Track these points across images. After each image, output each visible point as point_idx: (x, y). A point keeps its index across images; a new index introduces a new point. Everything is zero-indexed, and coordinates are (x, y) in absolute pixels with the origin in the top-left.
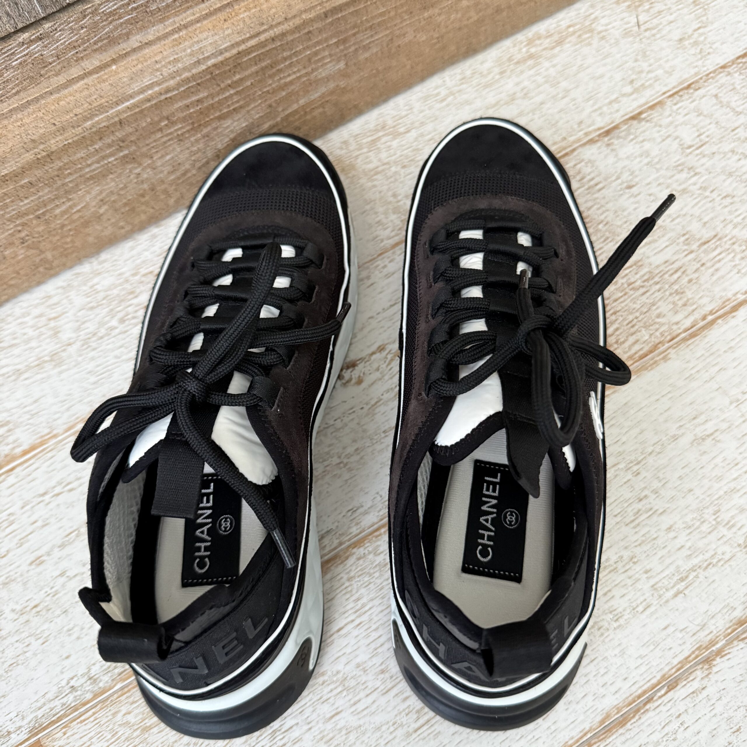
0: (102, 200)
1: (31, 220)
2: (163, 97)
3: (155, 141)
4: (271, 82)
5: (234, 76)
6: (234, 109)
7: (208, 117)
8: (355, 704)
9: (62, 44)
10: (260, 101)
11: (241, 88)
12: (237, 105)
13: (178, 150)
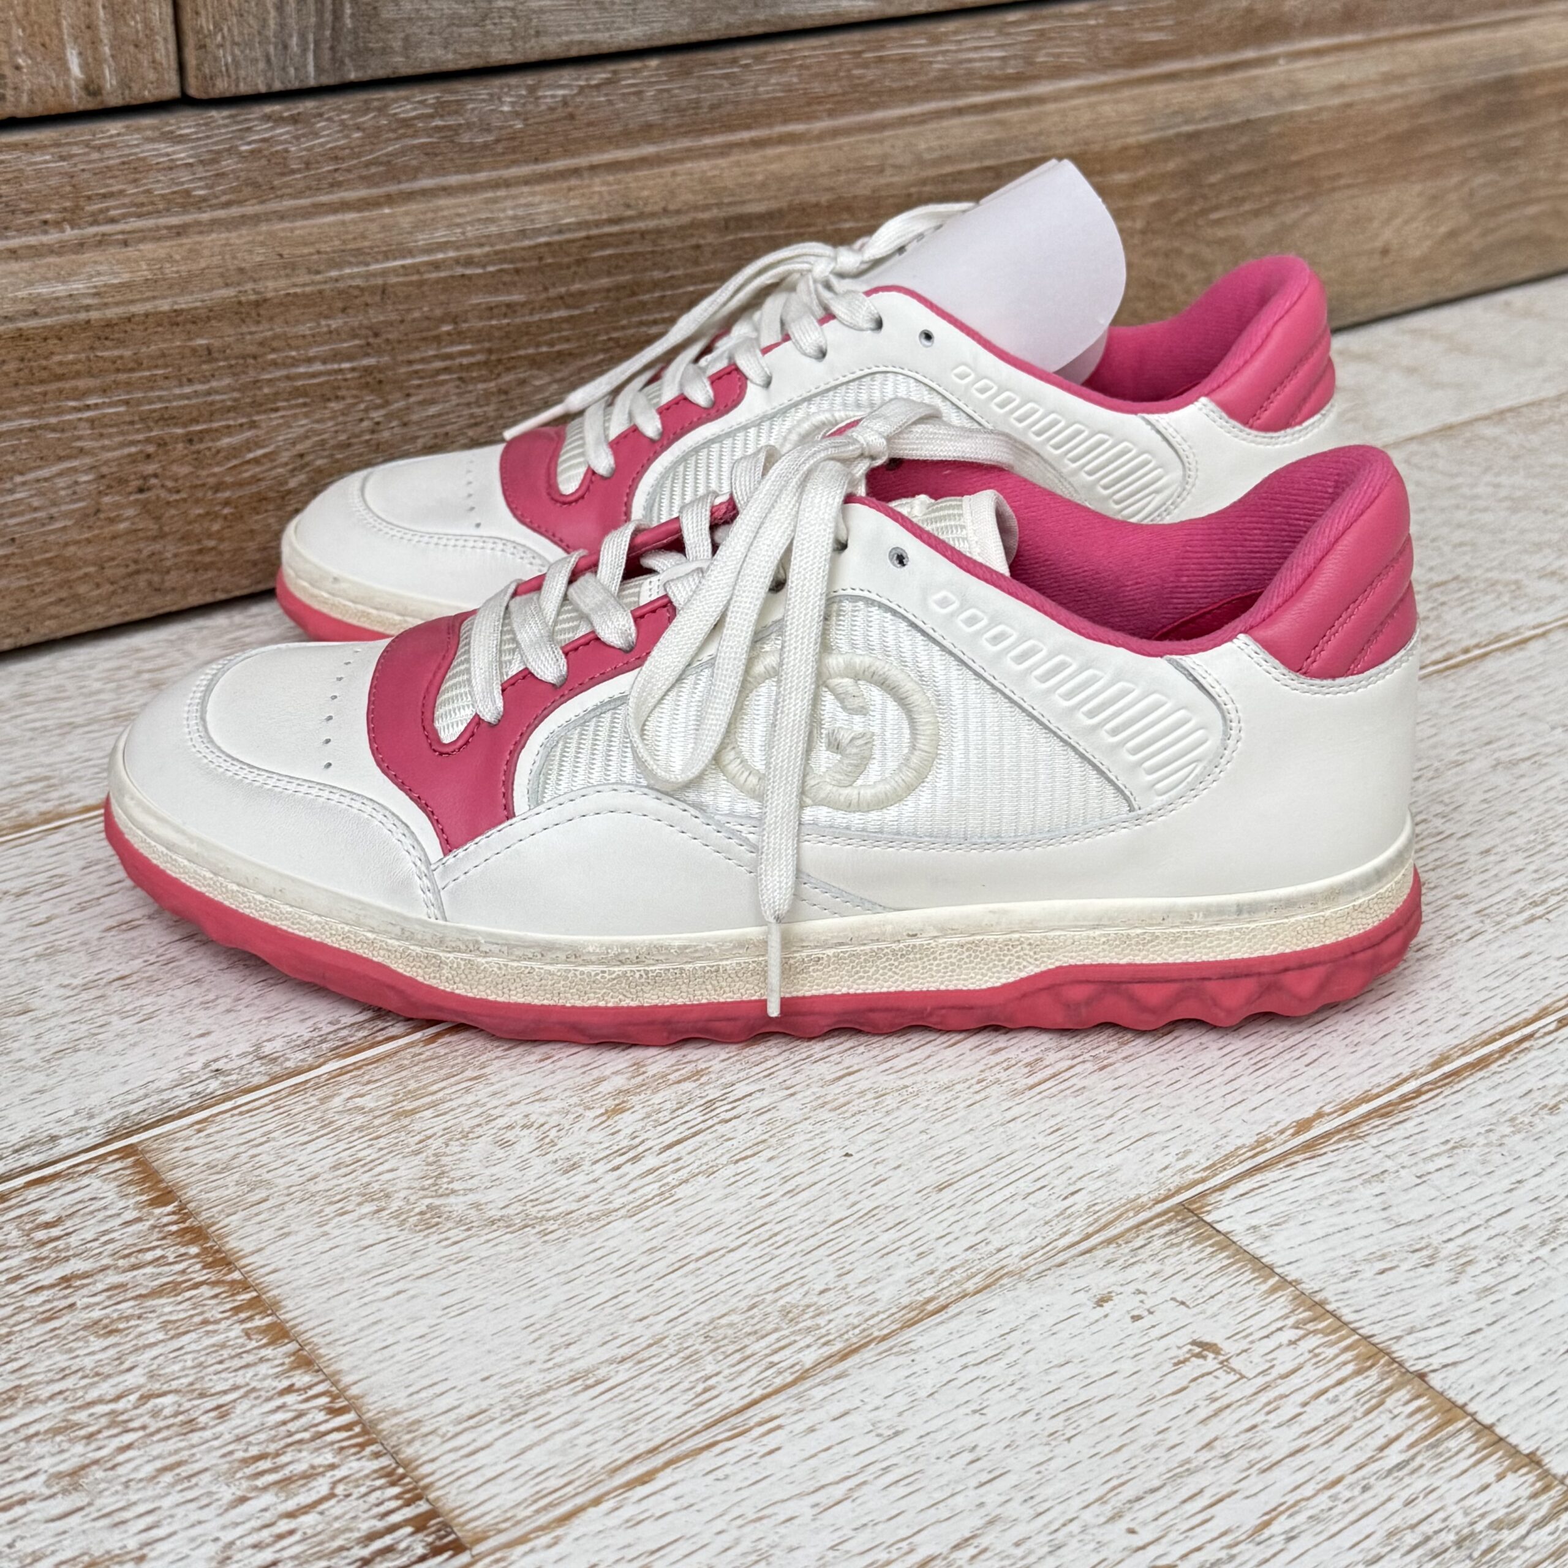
0: (301, 456)
1: (176, 439)
2: (460, 271)
3: (423, 360)
4: (624, 322)
5: (573, 281)
6: (560, 353)
7: (517, 349)
8: (887, 1060)
9: (322, 145)
10: (601, 356)
11: (576, 312)
12: (565, 346)
13: (455, 400)
